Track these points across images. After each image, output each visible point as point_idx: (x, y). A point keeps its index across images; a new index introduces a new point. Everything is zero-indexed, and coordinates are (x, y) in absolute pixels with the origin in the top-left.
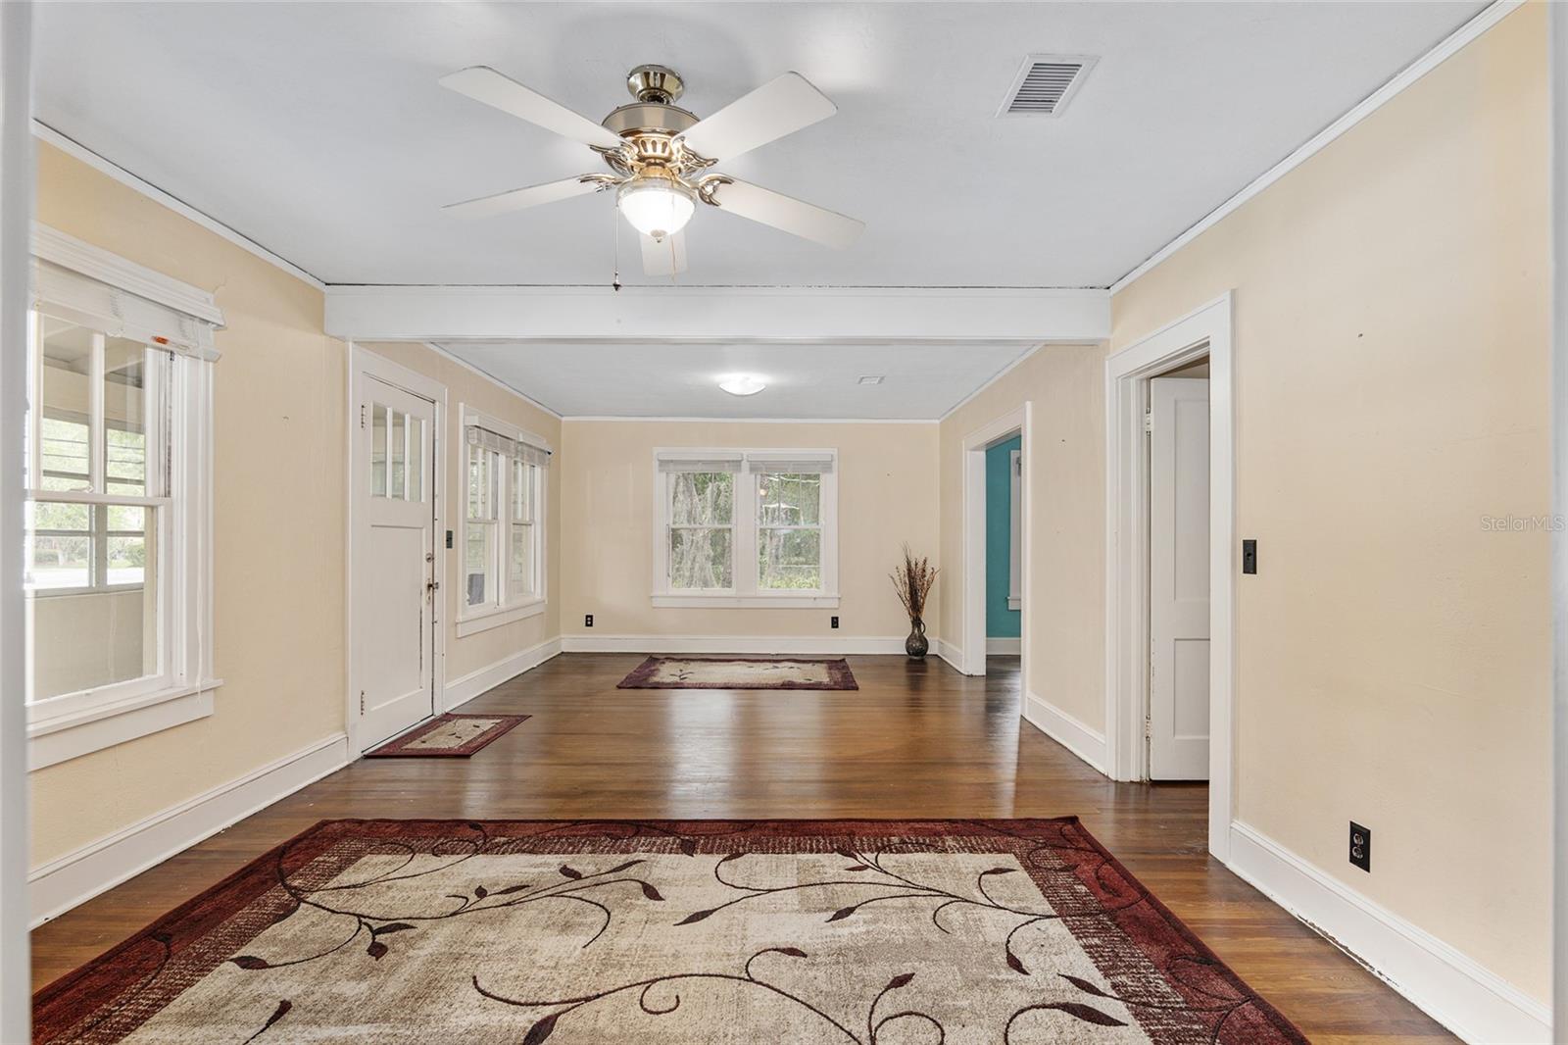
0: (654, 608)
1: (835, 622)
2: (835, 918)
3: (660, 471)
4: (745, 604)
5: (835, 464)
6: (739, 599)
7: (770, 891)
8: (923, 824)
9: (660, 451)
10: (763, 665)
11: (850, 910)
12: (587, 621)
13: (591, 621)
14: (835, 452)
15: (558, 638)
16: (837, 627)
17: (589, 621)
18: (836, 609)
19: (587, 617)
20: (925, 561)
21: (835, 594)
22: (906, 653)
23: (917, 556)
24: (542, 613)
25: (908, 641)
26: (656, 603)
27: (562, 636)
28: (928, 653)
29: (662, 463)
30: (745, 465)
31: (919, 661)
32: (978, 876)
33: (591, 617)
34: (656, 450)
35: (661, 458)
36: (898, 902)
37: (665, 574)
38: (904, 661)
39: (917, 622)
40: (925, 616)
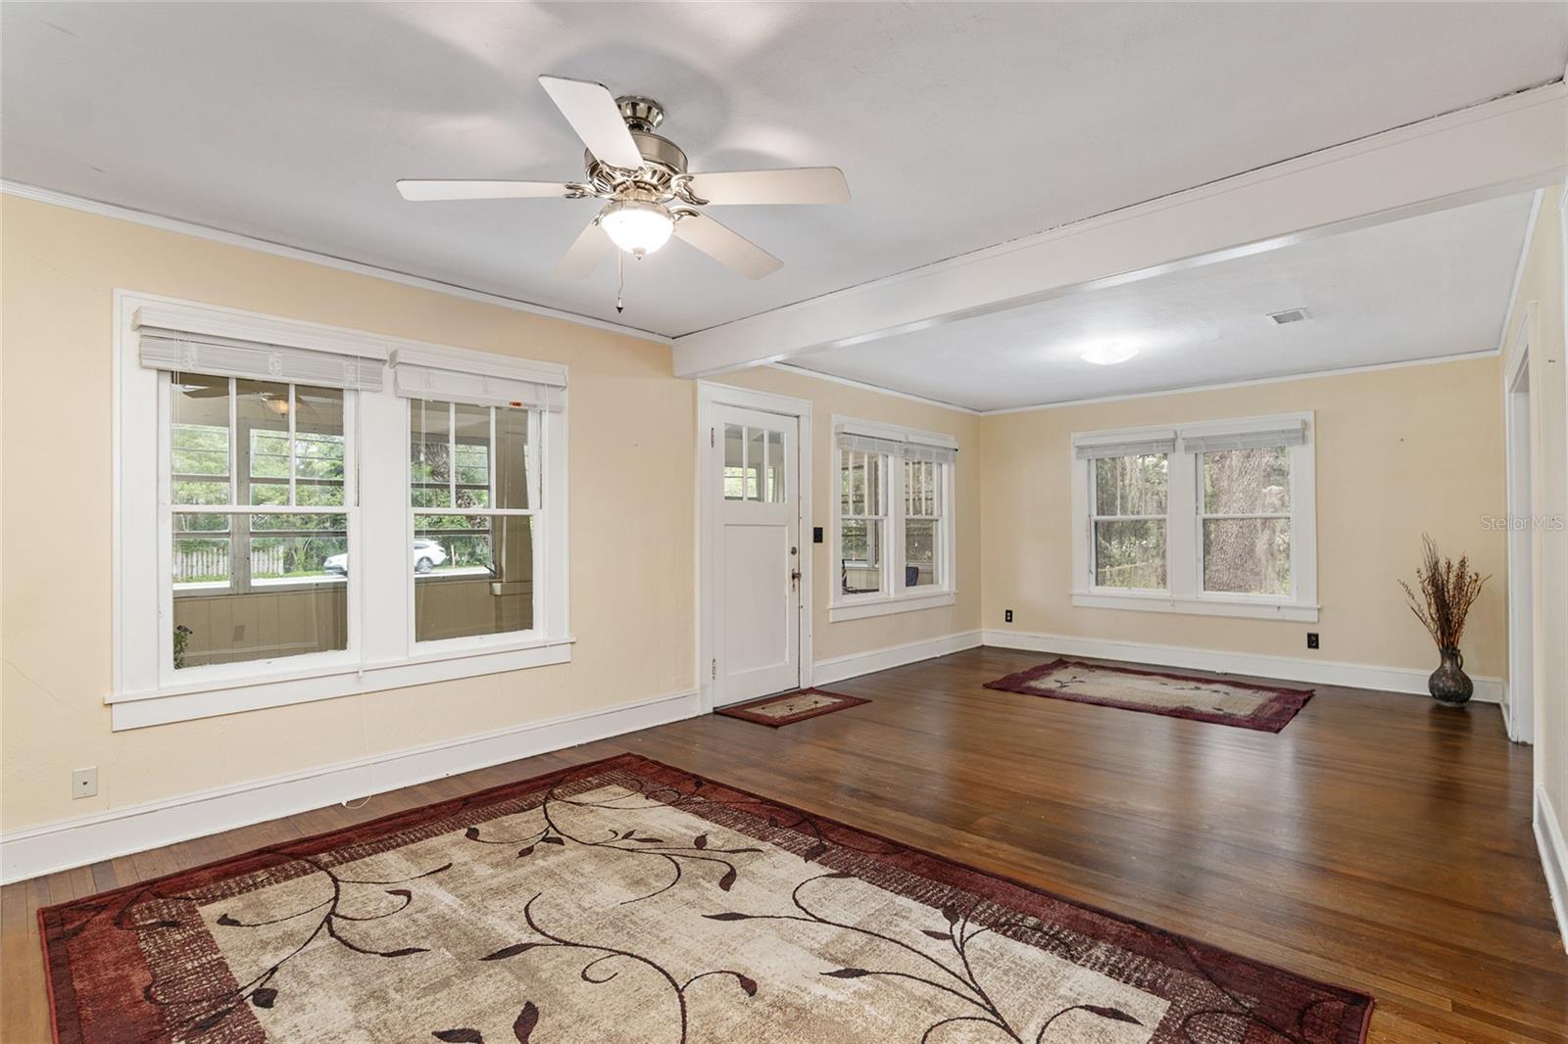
0: (1075, 607)
1: (1313, 641)
2: (838, 974)
3: (1078, 458)
4: (1180, 609)
5: (1310, 434)
6: (1173, 602)
7: (821, 921)
8: (1096, 916)
9: (1078, 438)
10: (1183, 684)
11: (862, 973)
12: (1007, 616)
13: (1011, 616)
14: (1310, 417)
15: (979, 630)
16: (1317, 647)
17: (1009, 616)
18: (1314, 623)
19: (1007, 612)
20: (1463, 563)
21: (1313, 603)
22: (1430, 694)
23: (1449, 554)
24: (953, 605)
25: (1432, 678)
26: (1076, 601)
27: (983, 630)
28: (1472, 699)
29: (1080, 448)
30: (1180, 444)
31: (1451, 709)
32: (1073, 1005)
33: (1011, 612)
34: (1074, 436)
35: (1078, 444)
36: (921, 989)
37: (1087, 570)
38: (1427, 706)
39: (1449, 650)
40: (1466, 644)
